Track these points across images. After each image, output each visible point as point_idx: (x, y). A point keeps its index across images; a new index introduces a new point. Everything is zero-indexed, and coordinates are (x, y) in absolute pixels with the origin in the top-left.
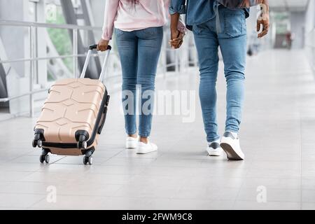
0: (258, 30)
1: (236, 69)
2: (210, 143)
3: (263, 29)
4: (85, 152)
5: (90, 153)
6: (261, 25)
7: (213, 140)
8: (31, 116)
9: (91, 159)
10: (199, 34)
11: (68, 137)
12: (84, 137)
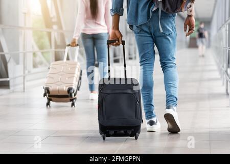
0: (185, 31)
1: (170, 60)
2: (148, 121)
3: (190, 30)
4: (72, 100)
5: (74, 100)
6: (188, 26)
7: (151, 118)
8: (24, 91)
9: (75, 104)
10: (138, 33)
11: (63, 91)
12: (72, 91)
